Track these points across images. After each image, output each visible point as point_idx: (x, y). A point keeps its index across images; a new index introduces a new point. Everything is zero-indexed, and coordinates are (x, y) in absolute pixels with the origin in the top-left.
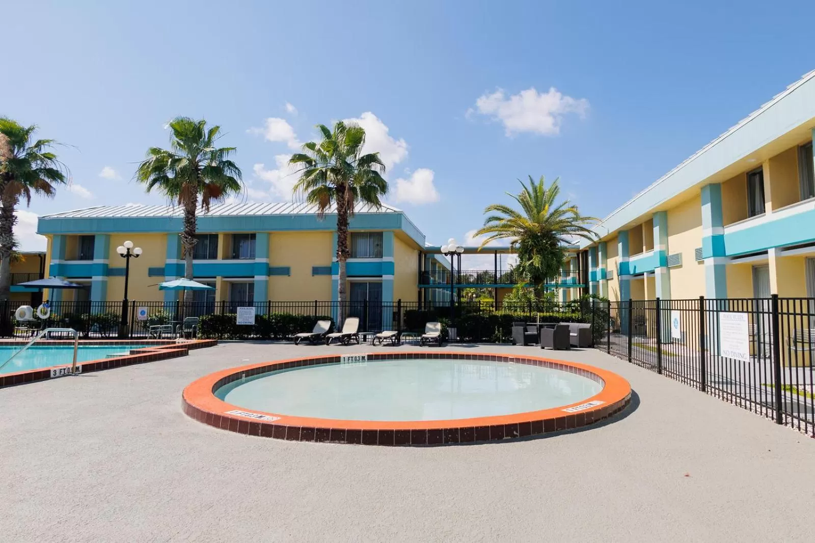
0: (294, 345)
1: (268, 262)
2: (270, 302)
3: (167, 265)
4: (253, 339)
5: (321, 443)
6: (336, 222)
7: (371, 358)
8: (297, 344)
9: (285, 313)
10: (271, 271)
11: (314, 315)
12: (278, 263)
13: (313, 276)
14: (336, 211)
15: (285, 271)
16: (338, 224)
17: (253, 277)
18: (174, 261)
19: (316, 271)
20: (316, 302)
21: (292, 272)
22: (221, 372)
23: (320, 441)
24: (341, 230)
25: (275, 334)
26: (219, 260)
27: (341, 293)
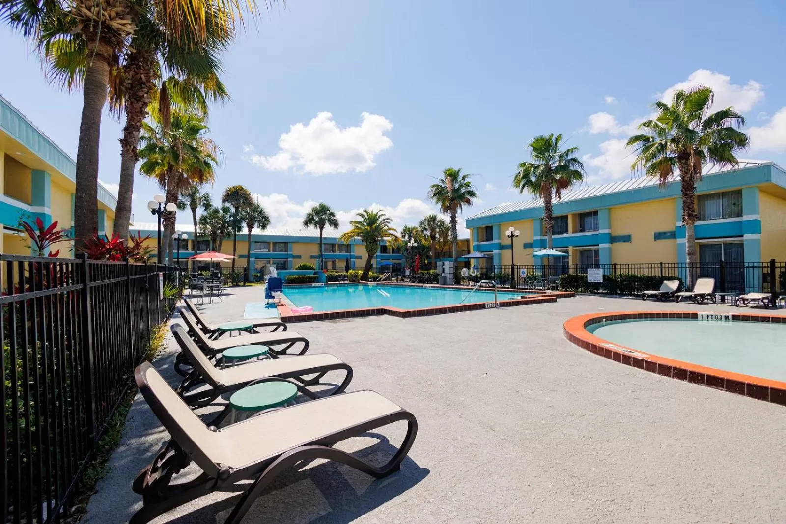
0: (642, 301)
1: (610, 232)
2: (615, 264)
3: (534, 240)
4: (602, 293)
5: (695, 385)
6: (680, 187)
7: (736, 318)
8: (644, 300)
9: (630, 273)
10: (613, 239)
11: (660, 275)
12: (619, 232)
13: (655, 240)
14: (679, 178)
15: (627, 238)
16: (682, 191)
17: (598, 245)
18: (539, 238)
19: (658, 236)
20: (661, 263)
21: (633, 238)
22: (586, 316)
23: (694, 382)
24: (687, 195)
25: (622, 291)
26: (570, 234)
27: (689, 254)
